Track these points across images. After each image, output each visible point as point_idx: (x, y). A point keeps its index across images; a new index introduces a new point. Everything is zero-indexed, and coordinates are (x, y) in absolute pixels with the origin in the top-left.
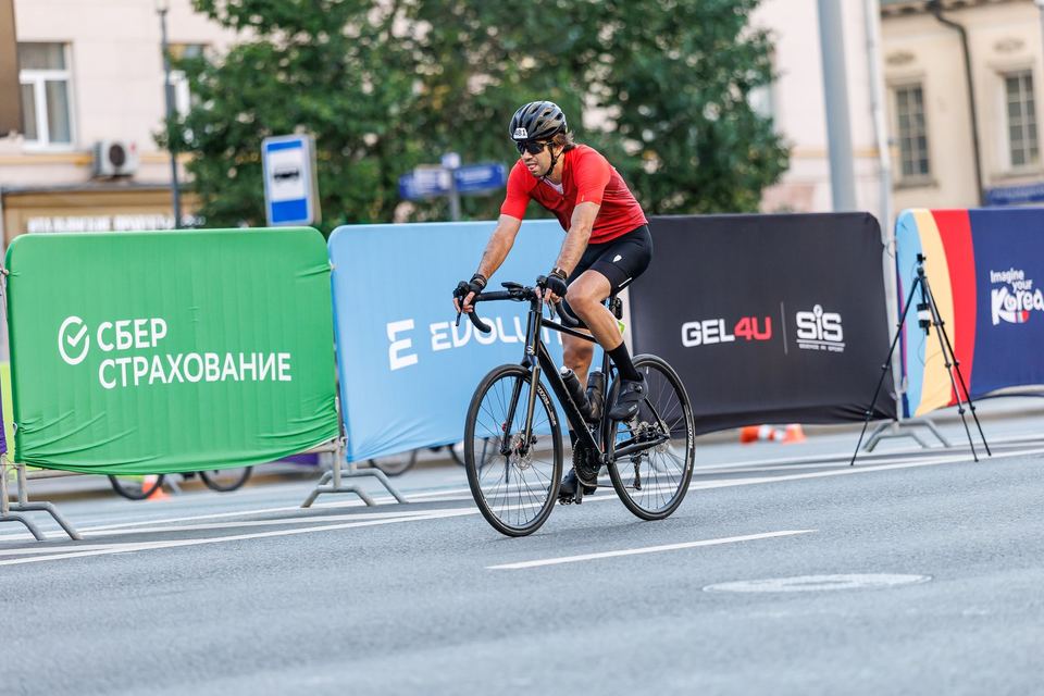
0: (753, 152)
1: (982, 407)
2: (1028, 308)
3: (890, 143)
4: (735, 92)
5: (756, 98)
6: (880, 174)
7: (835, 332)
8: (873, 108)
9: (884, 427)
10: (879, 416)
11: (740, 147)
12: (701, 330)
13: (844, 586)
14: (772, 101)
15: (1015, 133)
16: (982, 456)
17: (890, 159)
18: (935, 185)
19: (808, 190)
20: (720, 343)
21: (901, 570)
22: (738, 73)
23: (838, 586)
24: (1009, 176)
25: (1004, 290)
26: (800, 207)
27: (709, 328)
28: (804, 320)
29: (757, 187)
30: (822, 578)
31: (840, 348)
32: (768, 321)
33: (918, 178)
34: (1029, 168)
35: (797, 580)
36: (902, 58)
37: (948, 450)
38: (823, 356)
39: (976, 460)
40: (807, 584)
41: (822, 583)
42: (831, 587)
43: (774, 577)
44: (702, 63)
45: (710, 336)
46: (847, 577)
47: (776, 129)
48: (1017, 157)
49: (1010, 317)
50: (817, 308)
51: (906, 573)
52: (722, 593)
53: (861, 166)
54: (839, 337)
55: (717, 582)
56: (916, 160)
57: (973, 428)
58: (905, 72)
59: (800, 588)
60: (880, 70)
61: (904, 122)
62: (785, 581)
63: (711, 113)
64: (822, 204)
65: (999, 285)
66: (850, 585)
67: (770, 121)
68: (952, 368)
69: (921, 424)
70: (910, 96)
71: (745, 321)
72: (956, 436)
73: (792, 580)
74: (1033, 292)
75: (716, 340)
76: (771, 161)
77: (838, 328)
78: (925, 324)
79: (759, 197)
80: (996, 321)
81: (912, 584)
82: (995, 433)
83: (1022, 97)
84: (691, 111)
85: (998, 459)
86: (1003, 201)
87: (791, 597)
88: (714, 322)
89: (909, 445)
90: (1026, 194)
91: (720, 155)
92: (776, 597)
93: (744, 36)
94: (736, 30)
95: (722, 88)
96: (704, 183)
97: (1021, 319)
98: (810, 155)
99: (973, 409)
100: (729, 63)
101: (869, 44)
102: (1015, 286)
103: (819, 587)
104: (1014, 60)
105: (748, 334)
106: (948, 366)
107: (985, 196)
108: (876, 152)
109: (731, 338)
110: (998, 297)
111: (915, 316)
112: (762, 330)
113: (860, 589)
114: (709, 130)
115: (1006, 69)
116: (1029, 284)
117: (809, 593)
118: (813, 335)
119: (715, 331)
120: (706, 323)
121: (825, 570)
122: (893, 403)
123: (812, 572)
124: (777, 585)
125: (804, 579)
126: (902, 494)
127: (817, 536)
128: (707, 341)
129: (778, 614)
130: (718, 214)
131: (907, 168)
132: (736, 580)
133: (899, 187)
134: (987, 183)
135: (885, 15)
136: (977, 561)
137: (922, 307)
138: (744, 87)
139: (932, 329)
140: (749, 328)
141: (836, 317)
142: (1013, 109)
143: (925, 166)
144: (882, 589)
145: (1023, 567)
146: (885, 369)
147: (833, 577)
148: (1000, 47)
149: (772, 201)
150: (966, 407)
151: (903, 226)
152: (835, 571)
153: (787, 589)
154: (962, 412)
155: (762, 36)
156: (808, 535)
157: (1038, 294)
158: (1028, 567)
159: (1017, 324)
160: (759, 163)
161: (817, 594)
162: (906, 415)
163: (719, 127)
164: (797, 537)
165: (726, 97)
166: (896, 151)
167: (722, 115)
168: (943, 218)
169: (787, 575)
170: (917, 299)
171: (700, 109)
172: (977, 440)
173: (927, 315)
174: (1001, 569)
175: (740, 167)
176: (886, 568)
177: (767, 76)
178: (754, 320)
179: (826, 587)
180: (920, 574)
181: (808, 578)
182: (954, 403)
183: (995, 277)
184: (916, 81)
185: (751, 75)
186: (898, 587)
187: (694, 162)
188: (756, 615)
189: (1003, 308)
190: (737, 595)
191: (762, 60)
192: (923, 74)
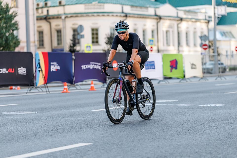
0: (14, 41)
1: (49, 85)
2: (57, 69)
3: (37, 41)
4: (11, 31)
5: (15, 32)
6: (35, 46)
7: (24, 72)
8: (34, 35)
9: (33, 87)
10: (31, 86)
11: (12, 41)
12: (2, 70)
13: (22, 113)
14: (18, 33)
15: (58, 40)
16: (48, 93)
17: (37, 43)
18: (44, 48)
19: (23, 48)
20: (5, 73)
21: (32, 111)
22: (12, 28)
23: (21, 113)
24: (56, 47)
25: (53, 66)
26: (22, 51)
27: (4, 70)
28: (20, 69)
29: (15, 47)
30: (19, 112)
31: (25, 74)
32: (14, 69)
33: (41, 46)
34: (60, 46)
35: (15, 112)
36: (40, 27)
37: (43, 92)
38: (22, 76)
39: (47, 94)
40: (16, 113)
41: (19, 113)
42: (20, 113)
43: (11, 112)
44: (6, 26)
45: (4, 71)
46: (23, 112)
47: (18, 38)
48: (58, 44)
49: (54, 70)
50: (22, 67)
51: (33, 111)
52: (2, 114)
53: (32, 44)
54: (25, 72)
55: (1, 112)
56: (41, 43)
57: (47, 88)
58: (40, 29)
59: (15, 114)
60: (36, 28)
61: (40, 37)
62: (13, 112)
63: (7, 34)
64: (25, 50)
65: (52, 65)
66: (23, 113)
67: (17, 37)
68: (44, 78)
69: (39, 87)
70: (41, 33)
71: (10, 69)
72: (44, 89)
73: (14, 112)
74: (58, 66)
75: (5, 72)
76: (17, 43)
77: (25, 71)
78: (39, 71)
79: (15, 49)
80: (51, 71)
81: (34, 113)
82: (50, 89)
83: (59, 34)
84: (4, 34)
85: (51, 94)
86: (56, 51)
87: (13, 115)
88: (4, 69)
89: (36, 91)
90: (59, 50)
91: (8, 42)
92: (11, 115)
93: (13, 22)
94: (12, 21)
95: (9, 30)
96: (6, 46)
97: (56, 70)
98: (23, 42)
99: (47, 85)
100: (10, 26)
101: (34, 24)
102: (55, 65)
103: (18, 113)
104: (58, 28)
105: (10, 71)
106: (43, 78)
107: (53, 50)
108: (35, 42)
109: (7, 72)
110: (52, 67)
111: (38, 69)
112: (12, 70)
113: (25, 114)
114: (7, 37)
115: (58, 29)
116: (57, 65)
117: (16, 114)
118: (21, 72)
119: (5, 71)
120: (3, 69)
121: (19, 111)
122: (34, 84)
123: (17, 111)
124: (11, 113)
125: (16, 112)
126: (34, 99)
127: (19, 105)
128: (3, 72)
129: (11, 118)
130: (7, 51)
131: (40, 45)
132: (5, 112)
133: (39, 48)
134: (53, 48)
135: (37, 19)
136: (45, 110)
137: (39, 68)
138: (13, 30)
139: (41, 72)
140: (10, 70)
141: (25, 69)
142: (58, 36)
143: (43, 45)
144: (29, 114)
145: (52, 111)
146: (32, 78)
147: (21, 112)
148: (56, 25)
149: (17, 50)
150: (46, 85)
151: (37, 55)
152: (21, 111)
153: (13, 114)
154: (45, 85)
155: (16, 22)
156: (18, 105)
157: (59, 67)
158: (53, 111)
159: (55, 72)
160: (15, 43)
161: (18, 114)
162: (36, 85)
163: (8, 37)
164: (16, 105)
165: (10, 32)
166: (38, 42)
167: (9, 35)
168: (44, 54)
169: (13, 111)
170: (38, 66)
171: (5, 34)
172: (47, 90)
173: (40, 69)
174: (49, 111)
175: (12, 44)
176: (30, 111)
177: (17, 29)
178: (11, 69)
179: (19, 114)
180: (35, 112)
181: (17, 112)
182: (44, 84)
183: (52, 63)
184: (42, 31)
185: (14, 28)
186: (31, 114)
187: (4, 43)
188: (7, 118)
189: (53, 68)
190: (4, 114)
191: (16, 26)
192: (43, 30)
